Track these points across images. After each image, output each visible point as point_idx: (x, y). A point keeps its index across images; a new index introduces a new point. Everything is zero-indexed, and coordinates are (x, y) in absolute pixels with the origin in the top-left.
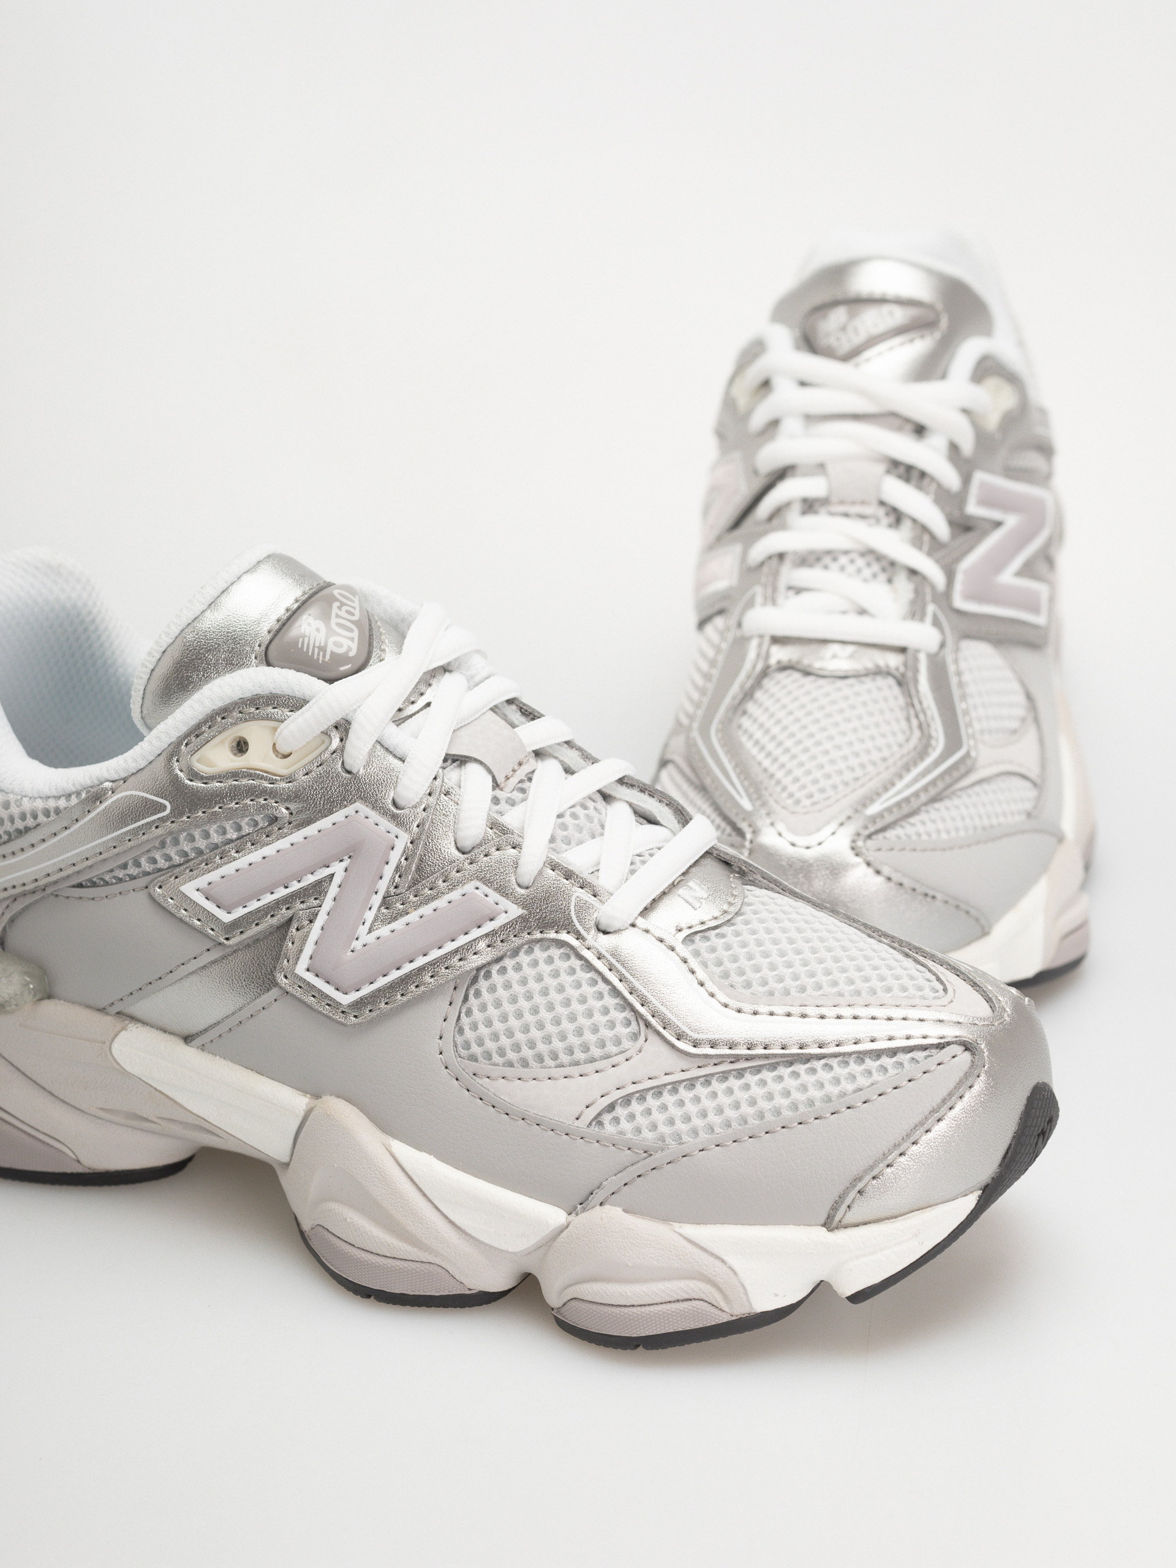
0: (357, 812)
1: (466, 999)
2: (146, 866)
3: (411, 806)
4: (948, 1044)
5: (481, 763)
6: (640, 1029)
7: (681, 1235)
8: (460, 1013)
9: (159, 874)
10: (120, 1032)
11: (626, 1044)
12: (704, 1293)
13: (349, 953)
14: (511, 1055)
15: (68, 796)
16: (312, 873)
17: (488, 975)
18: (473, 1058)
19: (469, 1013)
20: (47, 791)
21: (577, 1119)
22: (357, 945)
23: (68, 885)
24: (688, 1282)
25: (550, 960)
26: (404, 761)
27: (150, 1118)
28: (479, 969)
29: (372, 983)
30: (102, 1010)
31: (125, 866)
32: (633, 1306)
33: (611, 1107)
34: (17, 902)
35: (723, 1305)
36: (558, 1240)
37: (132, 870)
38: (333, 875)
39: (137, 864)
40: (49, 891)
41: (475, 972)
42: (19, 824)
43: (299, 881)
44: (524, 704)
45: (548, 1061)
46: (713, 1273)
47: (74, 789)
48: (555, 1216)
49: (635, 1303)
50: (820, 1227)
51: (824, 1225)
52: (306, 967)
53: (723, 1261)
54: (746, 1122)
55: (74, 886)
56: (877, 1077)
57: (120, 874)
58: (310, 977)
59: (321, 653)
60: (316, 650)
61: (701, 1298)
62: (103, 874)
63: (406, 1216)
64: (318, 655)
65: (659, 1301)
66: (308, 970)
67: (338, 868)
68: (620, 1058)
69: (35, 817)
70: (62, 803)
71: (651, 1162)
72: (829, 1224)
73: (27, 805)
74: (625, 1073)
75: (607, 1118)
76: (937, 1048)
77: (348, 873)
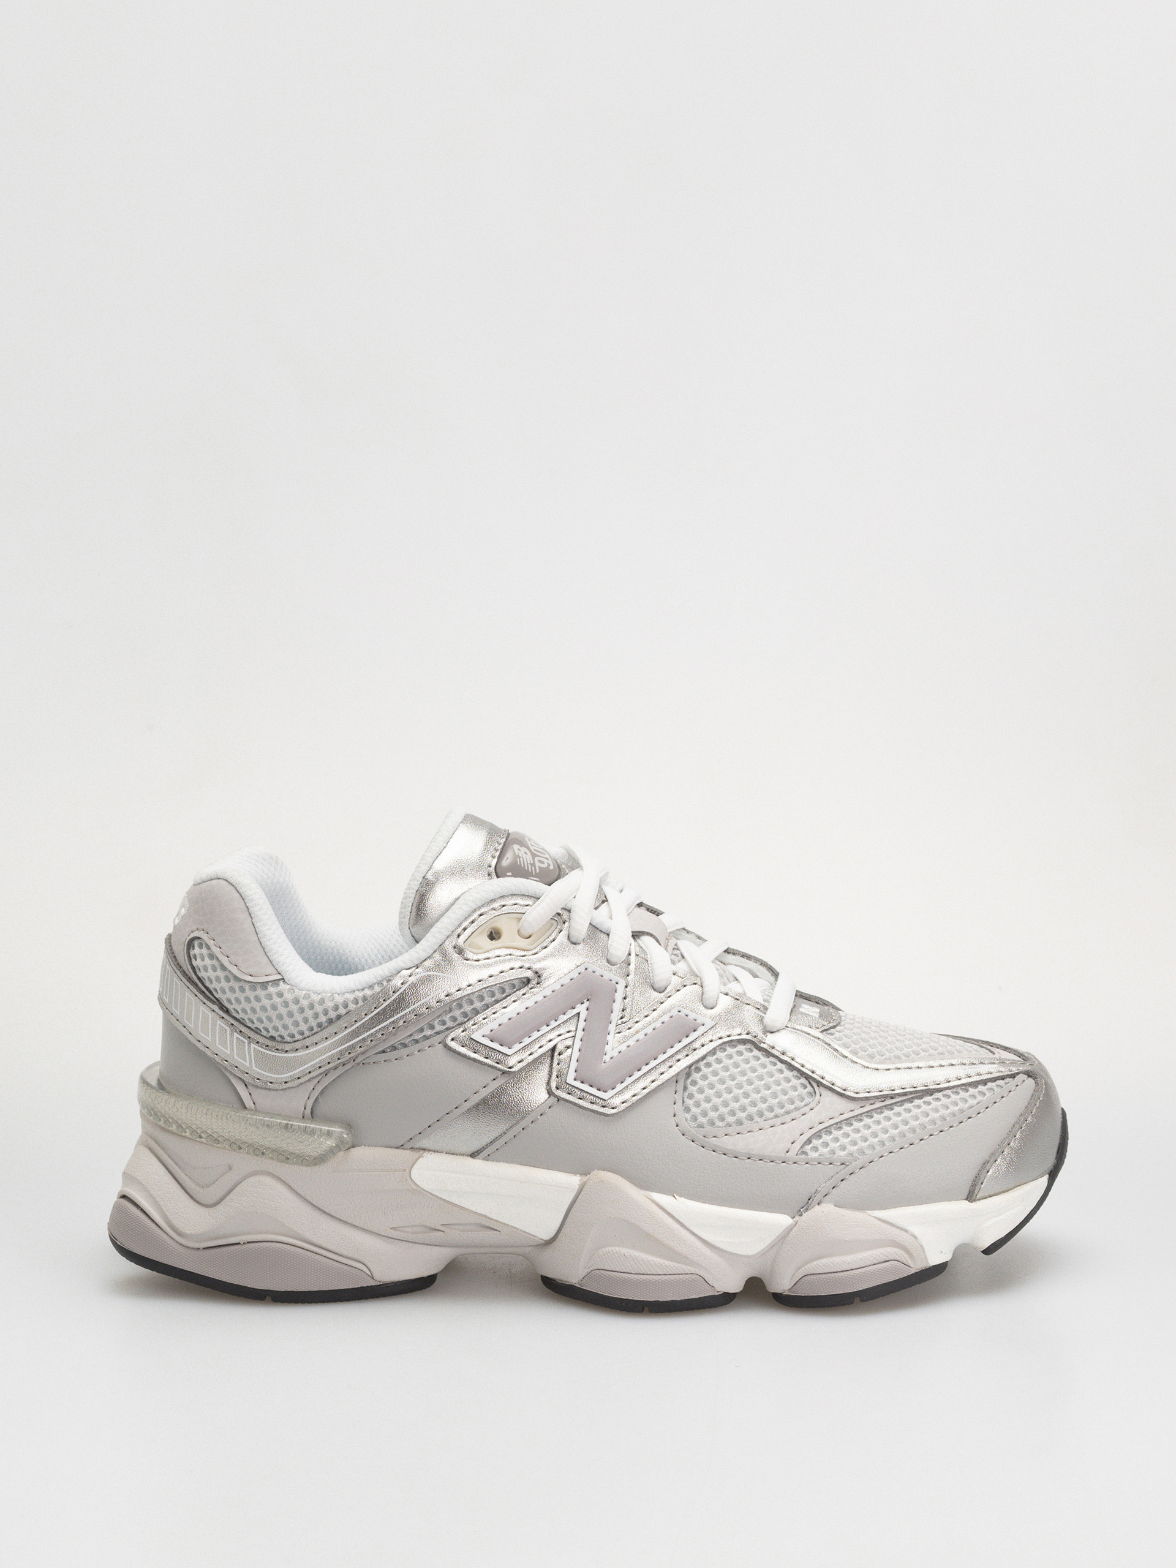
0: (586, 969)
1: (685, 1088)
2: (438, 1028)
3: (621, 962)
4: (1018, 1074)
5: (651, 935)
6: (814, 1090)
7: (875, 1217)
8: (683, 1098)
9: (449, 1032)
10: (417, 1160)
11: (807, 1100)
12: (897, 1254)
13: (603, 1064)
14: (730, 1119)
15: (371, 987)
16: (564, 1014)
17: (698, 1070)
18: (701, 1126)
19: (691, 1096)
20: (353, 987)
21: (787, 1152)
22: (607, 1058)
23: (375, 1052)
24: (885, 1249)
25: (740, 1053)
26: (608, 935)
27: (437, 1228)
28: (690, 1066)
29: (622, 1082)
30: (401, 1147)
31: (422, 1030)
32: (852, 1270)
33: (809, 1141)
34: (328, 1076)
35: (910, 1262)
36: (790, 1235)
37: (428, 1032)
38: (579, 1013)
39: (432, 1027)
40: (357, 1061)
41: (688, 1069)
42: (333, 1015)
43: (556, 1021)
44: (649, 906)
45: (756, 1118)
46: (902, 1240)
47: (375, 981)
48: (784, 1220)
49: (854, 1267)
50: (964, 1201)
51: (967, 1199)
52: (573, 1078)
53: (906, 1231)
54: (904, 1136)
55: (380, 1053)
56: (979, 1098)
57: (418, 1036)
58: (578, 1084)
59: (533, 868)
60: (529, 866)
61: (895, 1259)
62: (404, 1039)
63: (673, 1241)
64: (531, 868)
65: (869, 1264)
66: (575, 1080)
67: (581, 1008)
68: (807, 1109)
69: (346, 1006)
70: (368, 992)
71: (849, 1169)
72: (971, 1197)
73: (339, 999)
74: (812, 1117)
75: (808, 1148)
76: (1010, 1078)
77: (589, 1011)
